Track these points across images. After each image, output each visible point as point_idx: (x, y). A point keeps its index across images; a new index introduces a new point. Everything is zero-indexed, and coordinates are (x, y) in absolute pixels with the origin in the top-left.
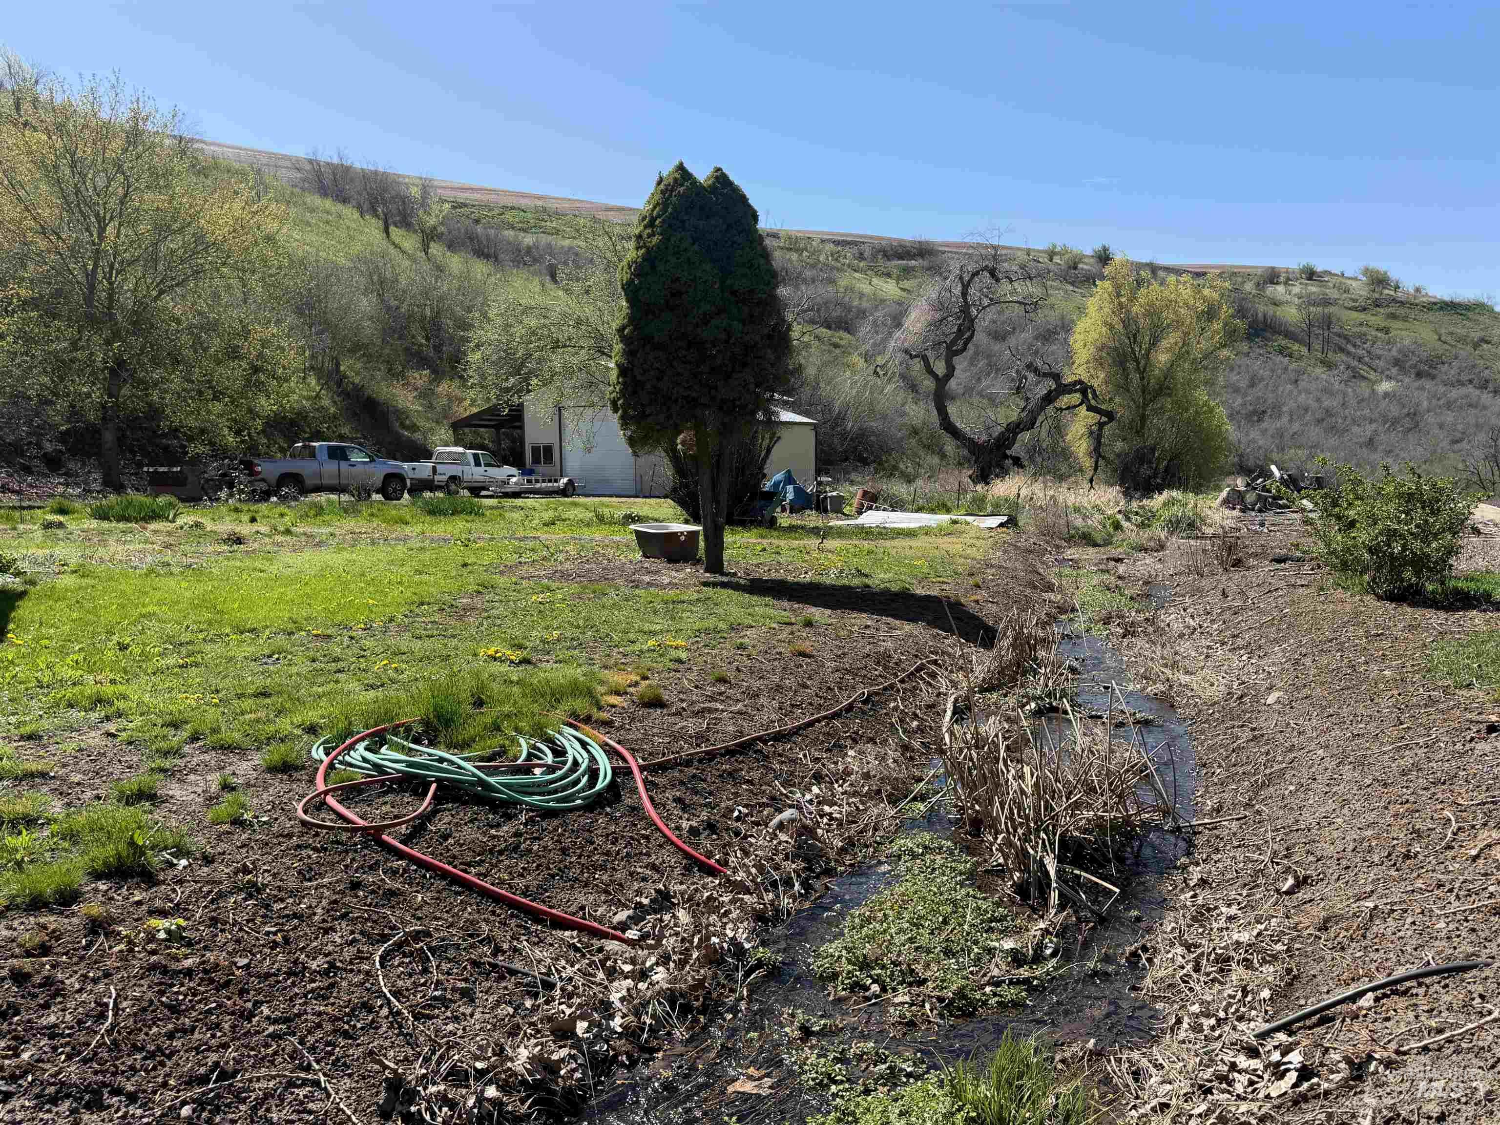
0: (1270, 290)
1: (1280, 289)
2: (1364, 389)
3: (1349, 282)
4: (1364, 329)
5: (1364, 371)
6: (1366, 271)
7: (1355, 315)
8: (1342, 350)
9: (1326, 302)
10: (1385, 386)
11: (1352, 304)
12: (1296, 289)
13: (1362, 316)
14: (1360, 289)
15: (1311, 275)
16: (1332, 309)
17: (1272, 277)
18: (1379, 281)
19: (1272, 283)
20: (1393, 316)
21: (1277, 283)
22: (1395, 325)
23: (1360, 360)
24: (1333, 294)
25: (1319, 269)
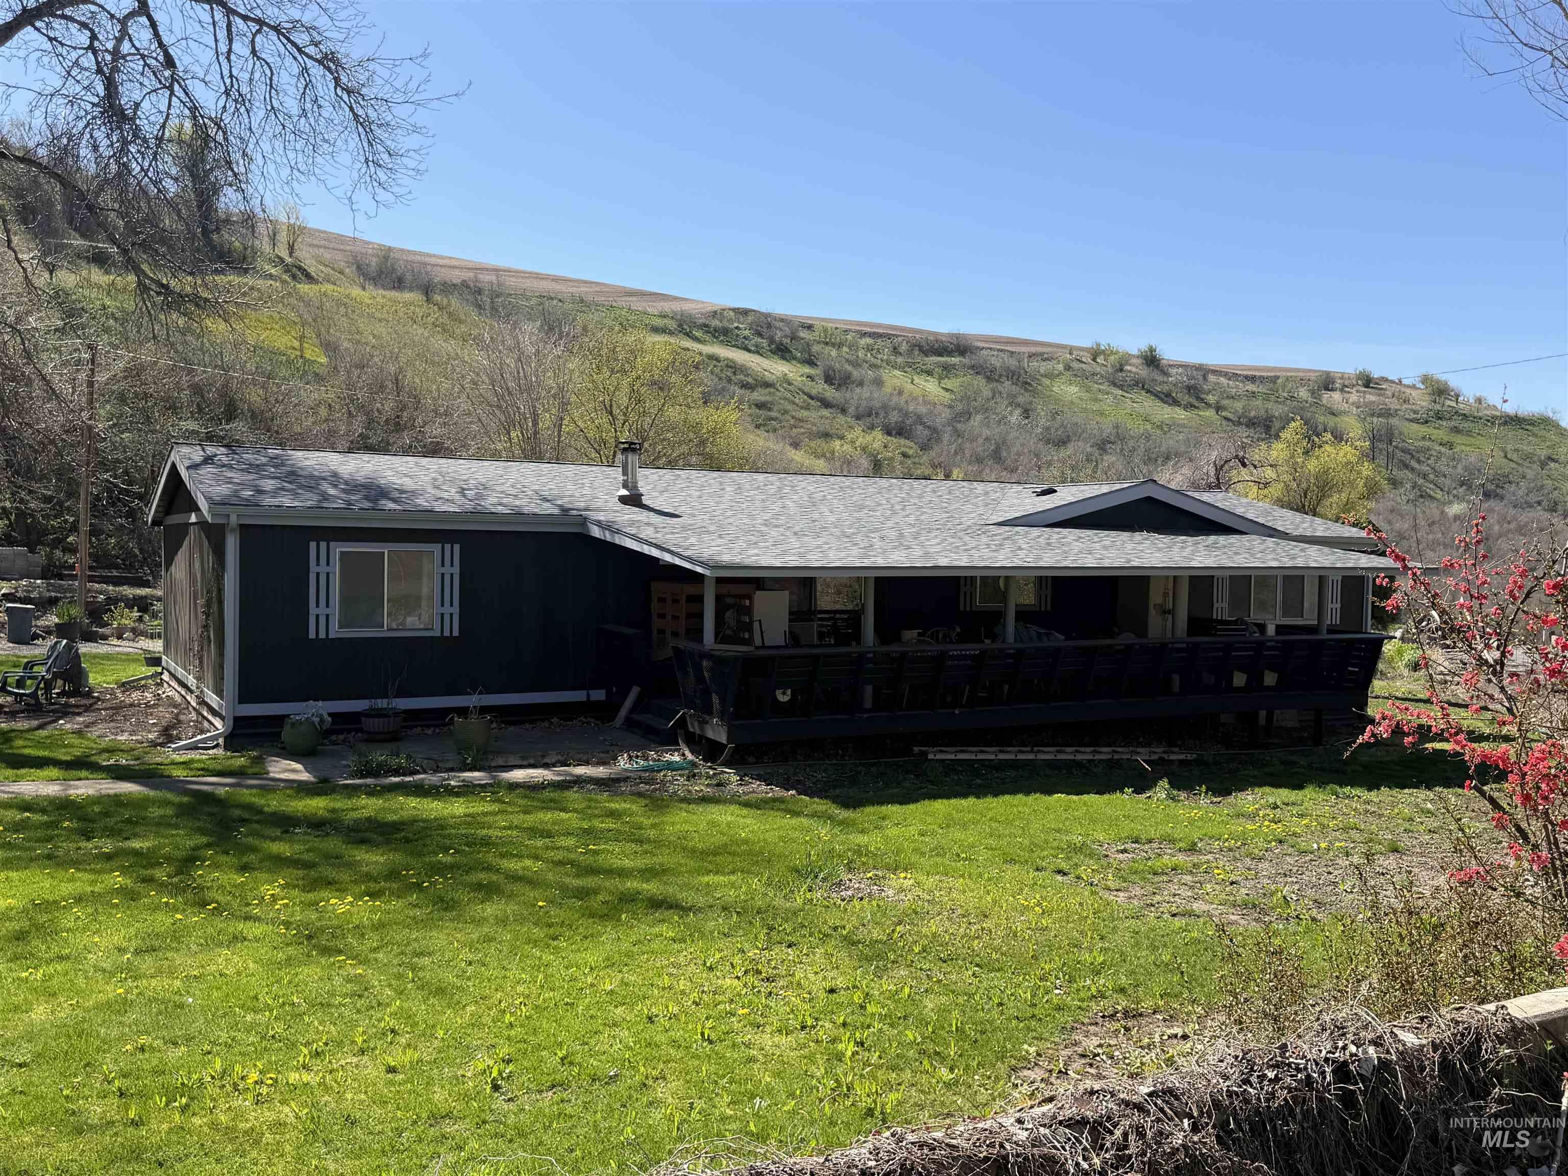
0: (1325, 396)
1: (1337, 396)
2: (1433, 510)
3: (1408, 391)
4: (1428, 443)
5: (1429, 488)
6: (1426, 379)
7: (1415, 426)
8: (1407, 466)
9: (1387, 413)
10: (1456, 509)
11: (1413, 416)
12: (1354, 397)
13: (1423, 430)
14: (1422, 401)
15: (1368, 382)
16: (1394, 421)
17: (1327, 383)
18: (1440, 391)
19: (1327, 389)
20: (1456, 430)
21: (1332, 390)
22: (1458, 439)
23: (1425, 477)
24: (1394, 404)
25: (1376, 375)
